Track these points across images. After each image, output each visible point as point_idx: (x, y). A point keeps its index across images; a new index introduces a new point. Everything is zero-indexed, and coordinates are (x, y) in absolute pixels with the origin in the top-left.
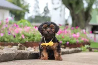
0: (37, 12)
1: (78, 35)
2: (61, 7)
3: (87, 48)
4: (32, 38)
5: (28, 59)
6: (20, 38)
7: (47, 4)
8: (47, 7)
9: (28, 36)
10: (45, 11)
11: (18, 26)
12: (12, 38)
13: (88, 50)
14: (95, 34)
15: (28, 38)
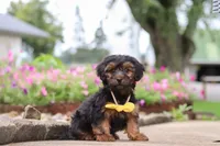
0: (80, 39)
1: (164, 84)
2: (131, 28)
3: (185, 113)
4: (64, 93)
5: (47, 139)
6: (37, 94)
7: (101, 23)
8: (100, 29)
9: (55, 91)
10: (97, 37)
11: (35, 70)
12: (20, 95)
13: (186, 117)
14: (205, 82)
15: (53, 94)
